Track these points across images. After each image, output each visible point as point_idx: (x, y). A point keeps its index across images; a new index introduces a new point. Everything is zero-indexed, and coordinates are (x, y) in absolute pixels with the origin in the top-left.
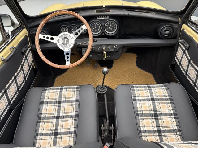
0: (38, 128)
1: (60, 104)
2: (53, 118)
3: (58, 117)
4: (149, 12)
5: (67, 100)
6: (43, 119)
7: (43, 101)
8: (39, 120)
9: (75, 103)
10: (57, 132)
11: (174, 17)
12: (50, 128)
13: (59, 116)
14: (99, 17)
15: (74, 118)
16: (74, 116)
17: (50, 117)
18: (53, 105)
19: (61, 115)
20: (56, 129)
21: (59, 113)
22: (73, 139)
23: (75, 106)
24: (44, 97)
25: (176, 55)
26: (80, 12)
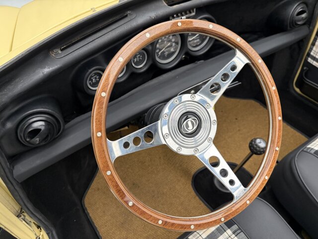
25: (309, 55)
26: (126, 16)
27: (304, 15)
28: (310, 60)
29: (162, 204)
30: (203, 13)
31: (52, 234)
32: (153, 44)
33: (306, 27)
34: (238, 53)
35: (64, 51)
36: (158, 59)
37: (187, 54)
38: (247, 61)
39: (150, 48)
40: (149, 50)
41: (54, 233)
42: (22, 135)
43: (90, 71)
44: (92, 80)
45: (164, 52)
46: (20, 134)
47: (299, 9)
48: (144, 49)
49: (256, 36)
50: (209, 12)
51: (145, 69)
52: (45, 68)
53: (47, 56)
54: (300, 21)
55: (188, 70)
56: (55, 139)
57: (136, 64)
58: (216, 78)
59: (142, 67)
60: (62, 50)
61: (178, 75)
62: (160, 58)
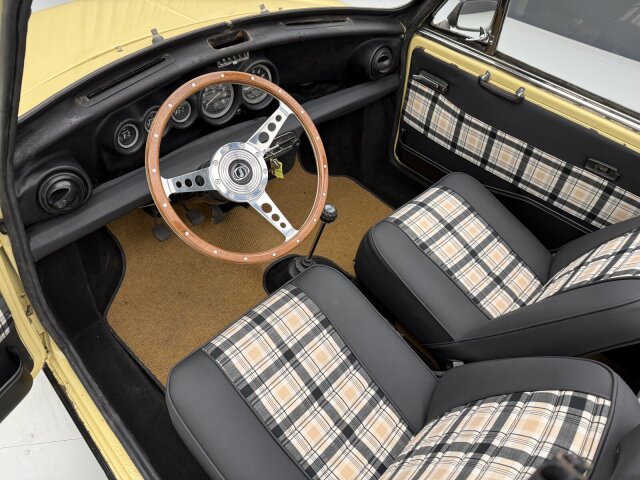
0: (298, 459)
1: (293, 360)
2: (307, 404)
3: (317, 393)
4: (338, 18)
5: (303, 338)
6: (288, 427)
7: (244, 385)
8: (281, 438)
9: (325, 332)
10: (345, 426)
11: (389, 22)
12: (323, 433)
13: (318, 388)
14: (222, 62)
15: (351, 367)
16: (349, 363)
17: (299, 407)
18: (279, 373)
19: (318, 383)
20: (338, 421)
21: (309, 382)
22: (388, 410)
23: (331, 339)
24: (238, 372)
25: (404, 112)
26: (164, 59)
27: (386, 63)
28: (405, 118)
29: (223, 313)
30: (260, 57)
31: (69, 349)
32: (198, 93)
33: (395, 76)
34: (282, 104)
35: (94, 99)
36: (205, 112)
37: (243, 106)
38: (290, 112)
39: (195, 98)
40: (194, 101)
41: (71, 348)
42: (45, 197)
43: (121, 123)
44: (122, 136)
45: (212, 104)
46: (43, 195)
47: (380, 55)
48: (188, 100)
49: (336, 87)
50: (267, 57)
51: (189, 124)
52: (72, 117)
53: (73, 104)
54: (383, 69)
55: (247, 127)
56: (80, 206)
57: (177, 117)
58: (264, 128)
59: (185, 121)
60: (89, 98)
61: (234, 134)
62: (208, 110)
